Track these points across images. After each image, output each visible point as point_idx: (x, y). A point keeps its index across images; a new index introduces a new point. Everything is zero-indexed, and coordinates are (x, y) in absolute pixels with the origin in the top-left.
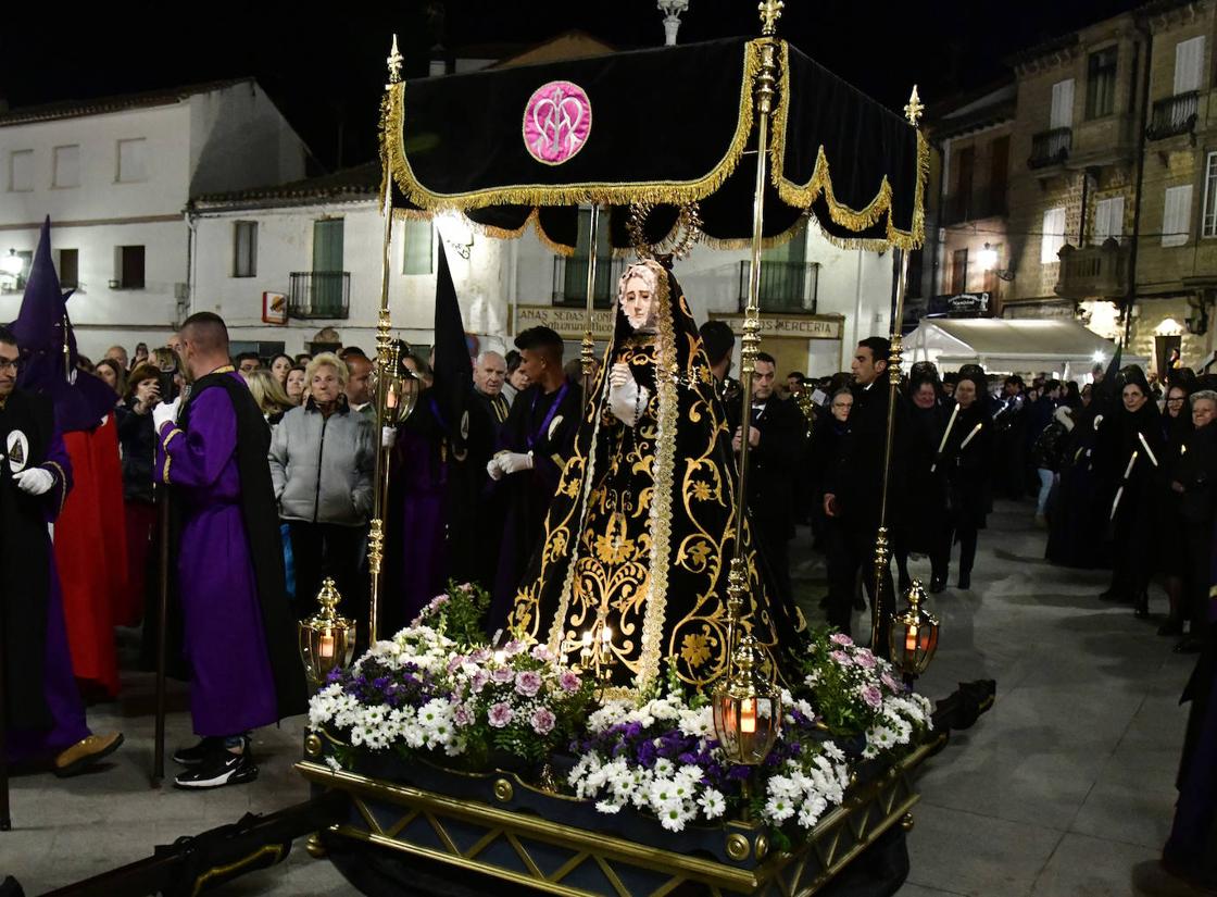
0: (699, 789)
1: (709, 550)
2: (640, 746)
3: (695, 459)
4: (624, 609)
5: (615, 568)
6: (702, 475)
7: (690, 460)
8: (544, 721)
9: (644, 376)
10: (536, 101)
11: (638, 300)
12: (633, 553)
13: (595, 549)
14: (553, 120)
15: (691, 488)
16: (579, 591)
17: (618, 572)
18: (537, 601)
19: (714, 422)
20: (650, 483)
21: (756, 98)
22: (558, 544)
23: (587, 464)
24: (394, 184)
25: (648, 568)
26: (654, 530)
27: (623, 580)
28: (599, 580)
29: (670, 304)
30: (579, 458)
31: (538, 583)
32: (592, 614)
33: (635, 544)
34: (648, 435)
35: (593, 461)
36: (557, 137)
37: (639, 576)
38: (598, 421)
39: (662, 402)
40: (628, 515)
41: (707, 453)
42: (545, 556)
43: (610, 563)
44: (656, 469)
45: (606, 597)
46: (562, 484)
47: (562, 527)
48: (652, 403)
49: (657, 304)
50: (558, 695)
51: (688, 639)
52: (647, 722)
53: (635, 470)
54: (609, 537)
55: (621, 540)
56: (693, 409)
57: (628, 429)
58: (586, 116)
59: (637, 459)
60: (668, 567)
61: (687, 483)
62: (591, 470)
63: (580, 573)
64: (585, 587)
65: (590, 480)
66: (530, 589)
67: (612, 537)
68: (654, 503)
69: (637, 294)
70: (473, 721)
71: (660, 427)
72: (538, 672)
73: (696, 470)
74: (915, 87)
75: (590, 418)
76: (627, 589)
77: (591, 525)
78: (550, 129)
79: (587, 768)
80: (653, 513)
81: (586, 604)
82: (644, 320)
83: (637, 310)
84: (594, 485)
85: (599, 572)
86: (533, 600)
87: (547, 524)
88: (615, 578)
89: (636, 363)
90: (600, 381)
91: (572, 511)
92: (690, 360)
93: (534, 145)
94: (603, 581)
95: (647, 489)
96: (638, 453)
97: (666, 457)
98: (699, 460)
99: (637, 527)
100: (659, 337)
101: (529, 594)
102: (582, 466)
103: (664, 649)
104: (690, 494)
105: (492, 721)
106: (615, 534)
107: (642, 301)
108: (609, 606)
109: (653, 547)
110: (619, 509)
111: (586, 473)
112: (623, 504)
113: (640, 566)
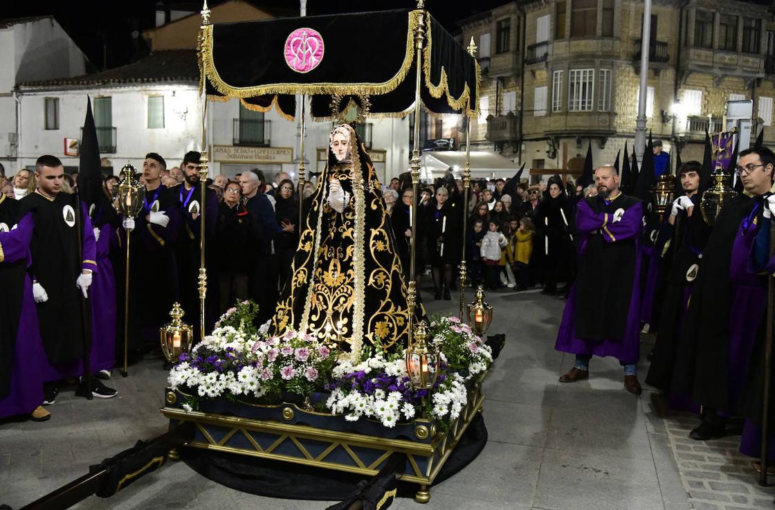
0: (401, 403)
1: (385, 277)
2: (365, 383)
3: (375, 229)
4: (341, 310)
5: (335, 289)
6: (379, 237)
7: (373, 230)
8: (312, 374)
9: (347, 186)
10: (292, 38)
11: (340, 146)
12: (344, 281)
13: (323, 279)
14: (302, 48)
15: (374, 245)
16: (315, 302)
17: (337, 291)
18: (291, 309)
19: (383, 209)
20: (352, 243)
21: (416, 41)
22: (300, 277)
23: (315, 233)
24: (208, 81)
25: (354, 288)
26: (356, 268)
27: (340, 295)
28: (326, 296)
29: (357, 147)
30: (310, 230)
31: (290, 299)
32: (323, 314)
33: (346, 275)
34: (350, 217)
35: (319, 231)
36: (304, 58)
37: (349, 292)
38: (321, 210)
39: (357, 199)
40: (341, 260)
41: (381, 226)
42: (293, 284)
43: (332, 286)
44: (355, 235)
45: (330, 304)
46: (301, 245)
47: (302, 268)
48: (352, 200)
49: (351, 147)
50: (319, 360)
51: (378, 325)
52: (368, 370)
53: (343, 236)
54: (331, 272)
55: (338, 274)
56: (373, 202)
57: (339, 214)
58: (321, 47)
59: (344, 230)
60: (364, 287)
61: (372, 242)
62: (319, 237)
63: (315, 292)
64: (318, 299)
65: (318, 242)
66: (285, 302)
67: (333, 272)
68: (355, 253)
69: (340, 142)
70: (272, 377)
71: (356, 213)
72: (307, 348)
73: (376, 235)
74: (472, 37)
75: (316, 209)
76: (342, 299)
77: (319, 266)
78: (300, 53)
79: (337, 397)
80: (355, 258)
81: (320, 309)
82: (344, 156)
83: (340, 151)
84: (321, 245)
85: (326, 291)
86: (288, 308)
87: (293, 266)
88: (335, 294)
89: (341, 179)
90: (320, 189)
91: (308, 259)
92: (370, 177)
93: (291, 61)
94: (328, 296)
95: (350, 246)
96: (345, 227)
97: (360, 229)
98: (378, 229)
99: (346, 266)
100: (353, 165)
101: (285, 305)
102: (312, 234)
103: (365, 331)
104: (374, 248)
105: (284, 377)
106: (334, 271)
107: (343, 146)
108: (333, 309)
109: (356, 277)
110: (335, 257)
111: (315, 238)
112: (338, 254)
113: (349, 287)
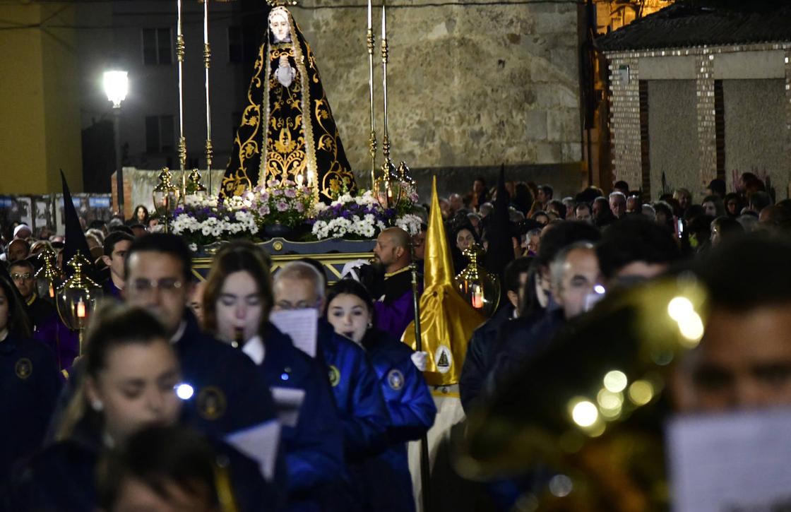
0: (375, 221)
1: (331, 141)
2: (342, 213)
3: (319, 100)
4: (296, 172)
5: (288, 154)
7: (316, 101)
11: (279, 27)
12: (296, 147)
13: (274, 148)
15: (319, 114)
16: (270, 168)
17: (290, 156)
18: (245, 177)
22: (250, 148)
23: (261, 108)
25: (305, 152)
26: (305, 135)
27: (293, 160)
28: (280, 162)
29: (294, 28)
30: (254, 105)
31: (240, 171)
33: (296, 142)
34: (295, 90)
35: (268, 105)
37: (301, 156)
38: (267, 86)
40: (291, 129)
41: (323, 97)
42: (241, 157)
43: (285, 152)
44: (303, 106)
45: (285, 170)
46: (244, 120)
47: (250, 140)
48: (297, 75)
49: (289, 28)
53: (291, 108)
55: (289, 141)
56: (314, 76)
57: (285, 88)
59: (292, 102)
60: (315, 151)
61: (317, 111)
62: (267, 110)
63: (268, 160)
64: (272, 166)
65: (267, 115)
68: (303, 122)
69: (279, 23)
71: (302, 86)
73: (320, 105)
75: (258, 85)
76: (296, 164)
77: (269, 136)
79: (320, 226)
80: (303, 127)
81: (274, 174)
82: (284, 36)
83: (280, 31)
84: (271, 117)
85: (279, 158)
86: (239, 178)
87: (238, 140)
88: (288, 159)
90: (260, 68)
91: (256, 130)
94: (282, 162)
95: (298, 116)
96: (292, 99)
97: (306, 100)
98: (321, 100)
99: (296, 134)
100: (293, 44)
102: (257, 109)
104: (320, 116)
105: (280, 209)
106: (285, 139)
107: (283, 27)
108: (288, 173)
109: (306, 142)
110: (285, 127)
111: (262, 112)
112: (288, 124)
113: (301, 152)
